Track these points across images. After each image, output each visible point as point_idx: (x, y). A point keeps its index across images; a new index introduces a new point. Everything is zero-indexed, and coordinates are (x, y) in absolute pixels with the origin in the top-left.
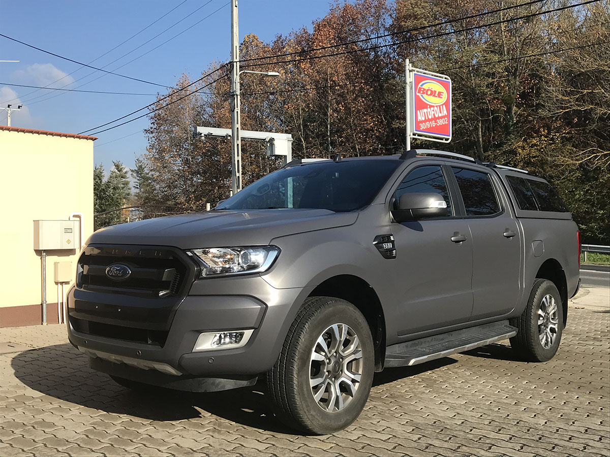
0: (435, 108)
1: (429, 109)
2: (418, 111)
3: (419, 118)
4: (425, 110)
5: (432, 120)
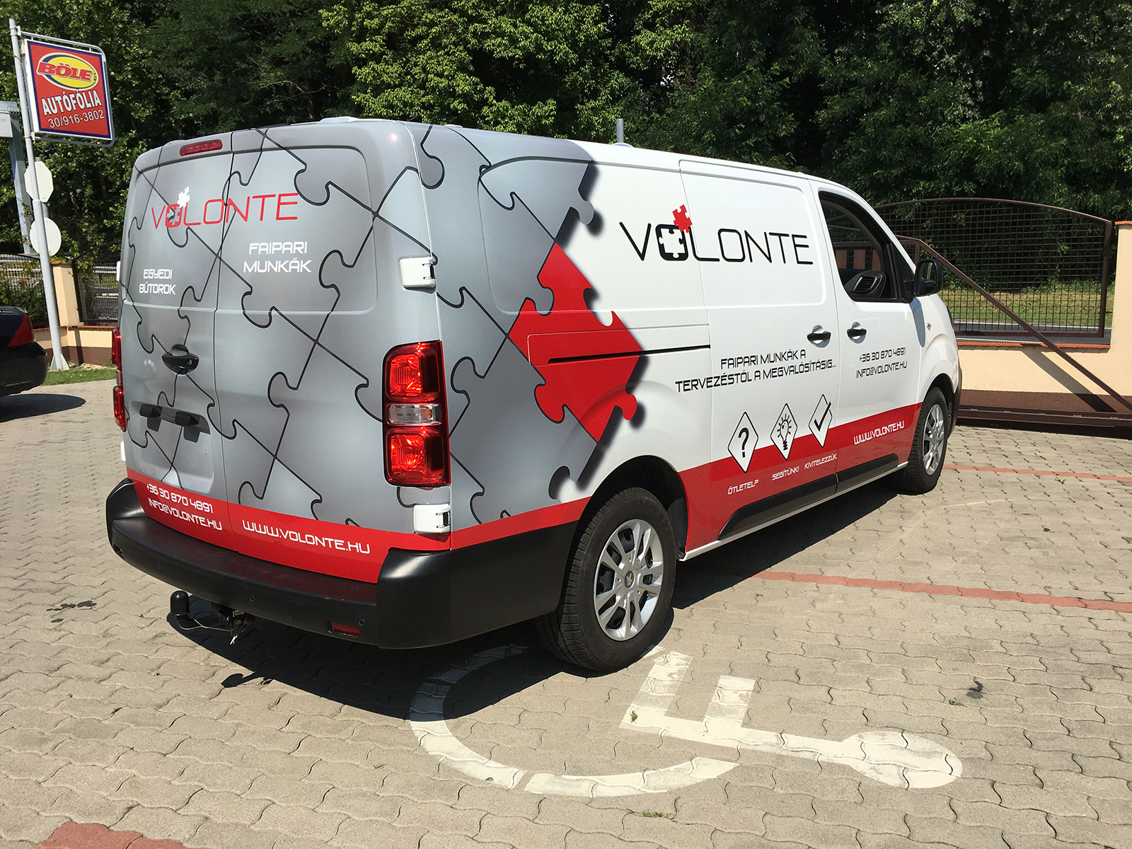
0: (78, 95)
1: (65, 98)
3: (47, 111)
5: (73, 112)
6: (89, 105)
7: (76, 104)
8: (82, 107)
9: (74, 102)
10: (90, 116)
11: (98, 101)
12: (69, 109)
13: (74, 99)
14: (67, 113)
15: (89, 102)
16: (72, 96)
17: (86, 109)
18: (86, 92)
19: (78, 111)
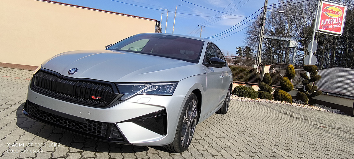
0: (334, 19)
1: (329, 20)
2: (322, 20)
3: (322, 23)
4: (327, 20)
5: (330, 24)
7: (332, 22)
8: (334, 23)
9: (331, 21)
10: (336, 26)
12: (329, 23)
14: (328, 25)
15: (337, 22)
16: (331, 19)
18: (337, 18)
19: (332, 24)
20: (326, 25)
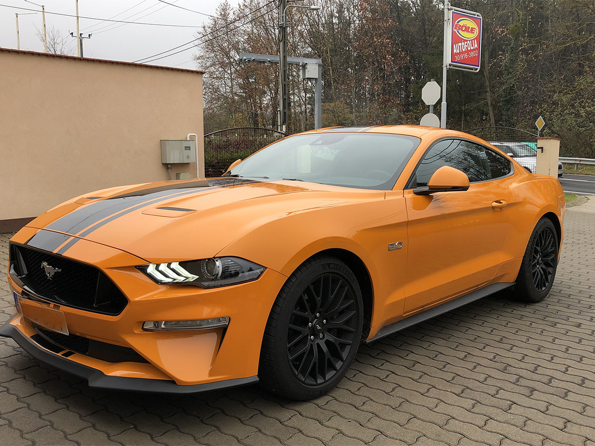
0: (468, 42)
1: (463, 43)
2: (454, 45)
4: (460, 44)
5: (465, 52)
6: (472, 48)
7: (467, 47)
8: (469, 49)
9: (466, 46)
10: (472, 54)
11: (476, 46)
12: (464, 50)
13: (466, 44)
14: (463, 53)
15: (472, 46)
16: (466, 43)
17: (471, 50)
18: (472, 40)
19: (468, 51)
20: (460, 53)
